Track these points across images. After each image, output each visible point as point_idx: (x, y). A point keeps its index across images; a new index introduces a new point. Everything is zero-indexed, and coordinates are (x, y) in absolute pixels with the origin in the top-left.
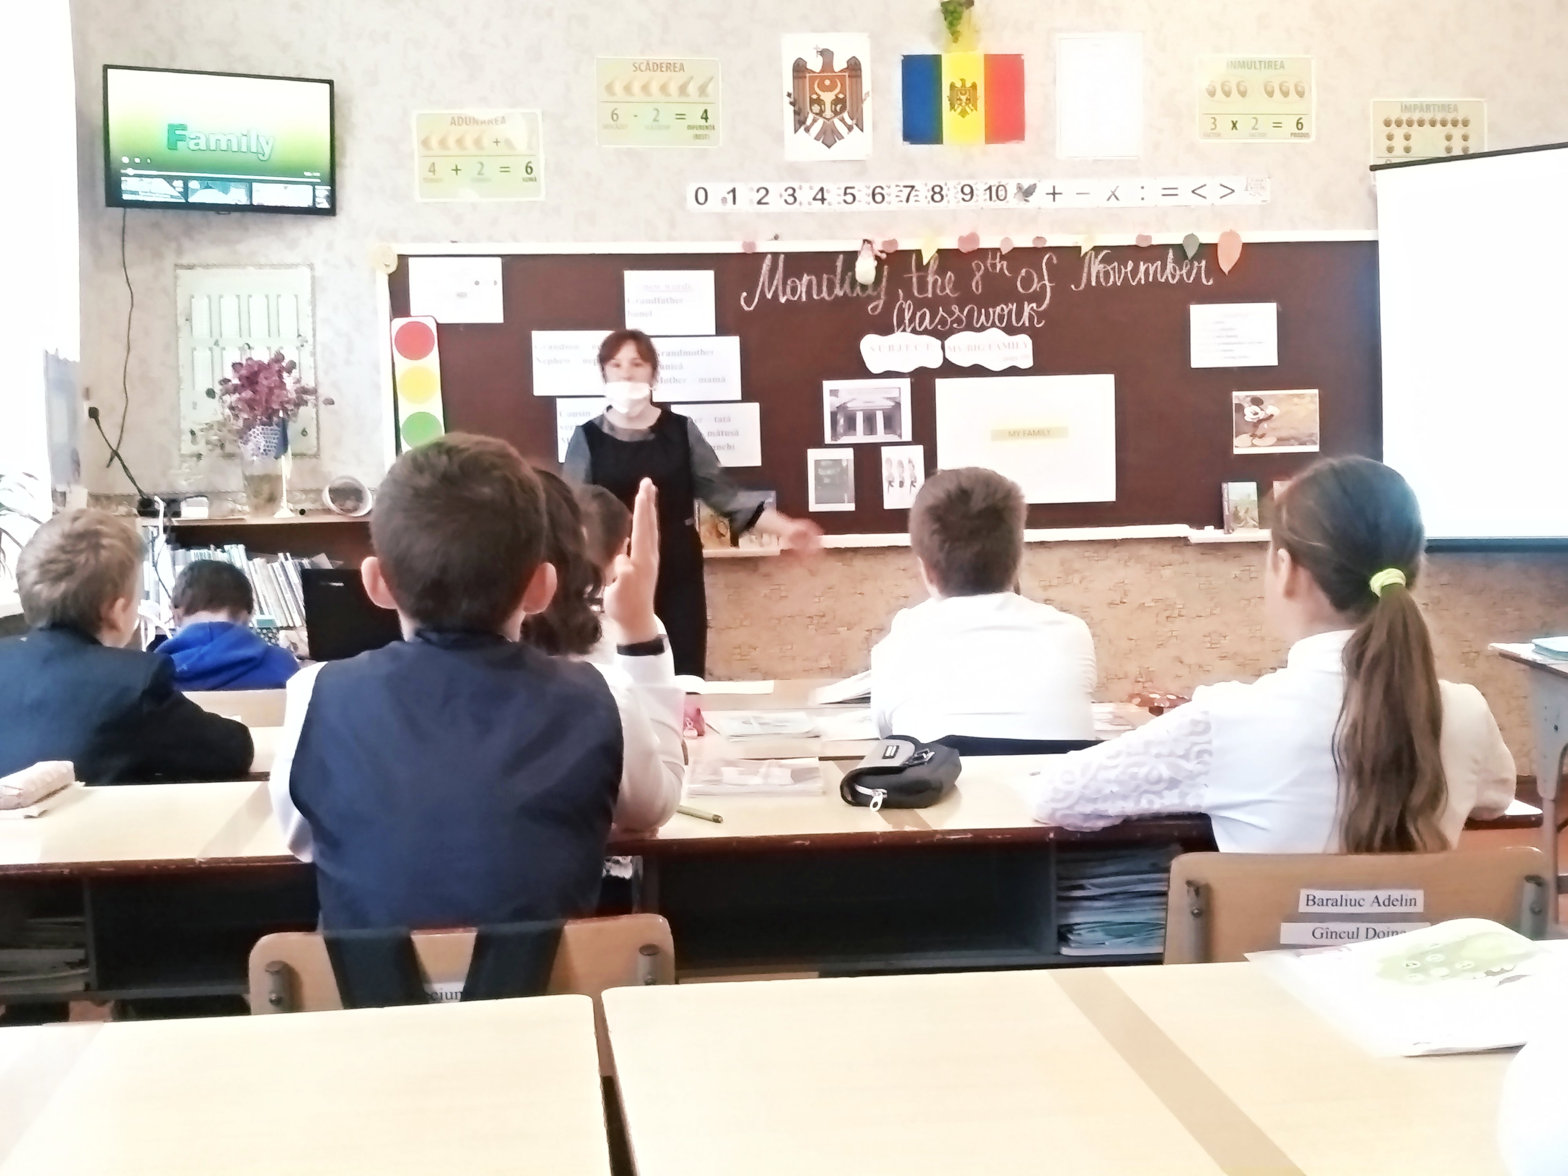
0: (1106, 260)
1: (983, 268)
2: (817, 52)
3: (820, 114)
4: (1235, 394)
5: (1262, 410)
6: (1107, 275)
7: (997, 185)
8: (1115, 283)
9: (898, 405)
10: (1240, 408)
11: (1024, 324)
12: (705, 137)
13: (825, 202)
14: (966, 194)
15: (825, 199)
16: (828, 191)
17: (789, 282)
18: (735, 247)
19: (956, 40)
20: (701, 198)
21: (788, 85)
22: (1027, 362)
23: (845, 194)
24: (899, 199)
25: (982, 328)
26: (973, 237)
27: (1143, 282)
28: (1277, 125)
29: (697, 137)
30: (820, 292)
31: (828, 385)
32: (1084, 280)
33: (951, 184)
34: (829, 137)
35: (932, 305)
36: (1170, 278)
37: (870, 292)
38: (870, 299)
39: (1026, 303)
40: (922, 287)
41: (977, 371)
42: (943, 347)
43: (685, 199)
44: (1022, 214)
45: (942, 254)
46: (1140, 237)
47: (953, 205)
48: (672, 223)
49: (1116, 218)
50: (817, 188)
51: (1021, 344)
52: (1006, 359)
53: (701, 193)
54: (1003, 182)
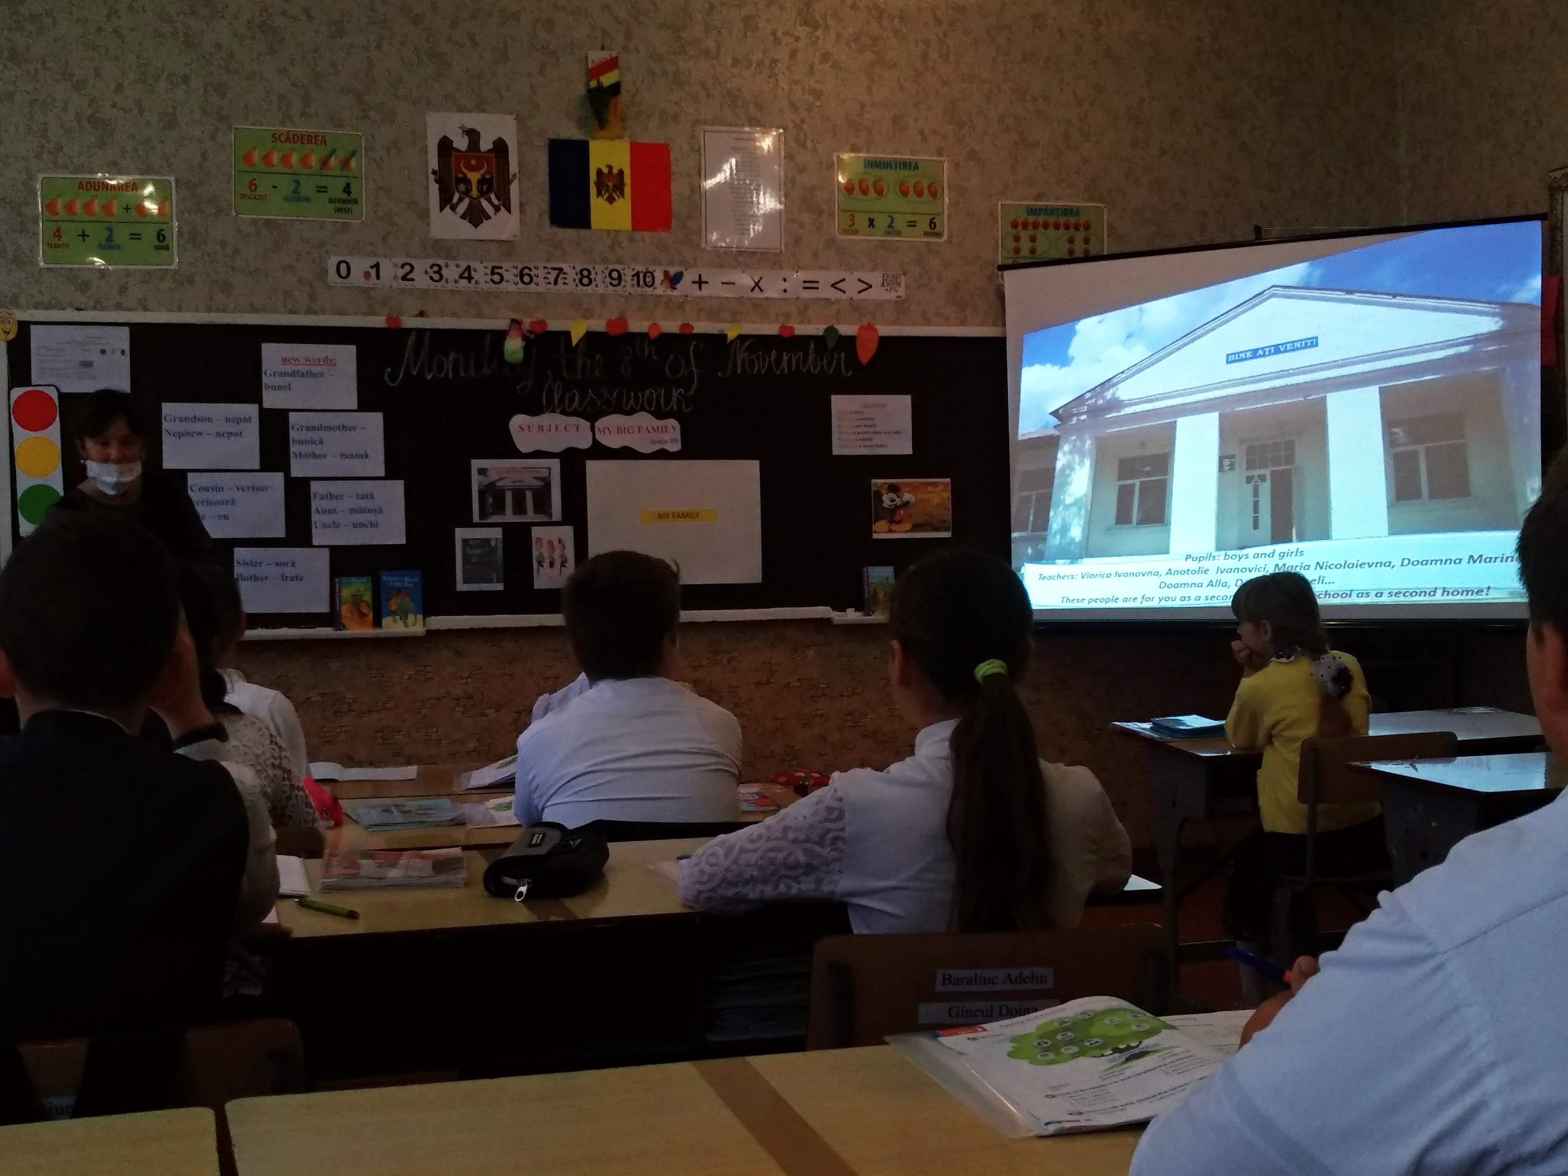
0: (751, 350)
1: (631, 353)
2: (463, 131)
3: (467, 193)
4: (874, 481)
5: (898, 497)
6: (752, 364)
7: (645, 271)
8: (759, 370)
9: (548, 485)
10: (879, 495)
11: (672, 407)
12: (348, 211)
13: (473, 281)
14: (615, 279)
15: (473, 278)
16: (475, 271)
17: (435, 359)
18: (378, 321)
19: (602, 126)
20: (344, 272)
21: (433, 163)
22: (676, 447)
23: (493, 273)
24: (547, 281)
25: (631, 412)
26: (622, 321)
27: (786, 371)
28: (912, 224)
29: (338, 210)
30: (467, 369)
31: (476, 464)
32: (730, 367)
33: (600, 267)
34: (476, 216)
35: (582, 386)
36: (812, 369)
37: (519, 370)
38: (519, 378)
39: (674, 390)
40: (572, 369)
41: (627, 453)
42: (593, 429)
43: (326, 271)
44: (670, 299)
45: (590, 336)
46: (783, 327)
47: (601, 290)
48: (313, 297)
49: (761, 308)
50: (463, 265)
51: (670, 428)
52: (654, 442)
53: (343, 267)
54: (650, 269)
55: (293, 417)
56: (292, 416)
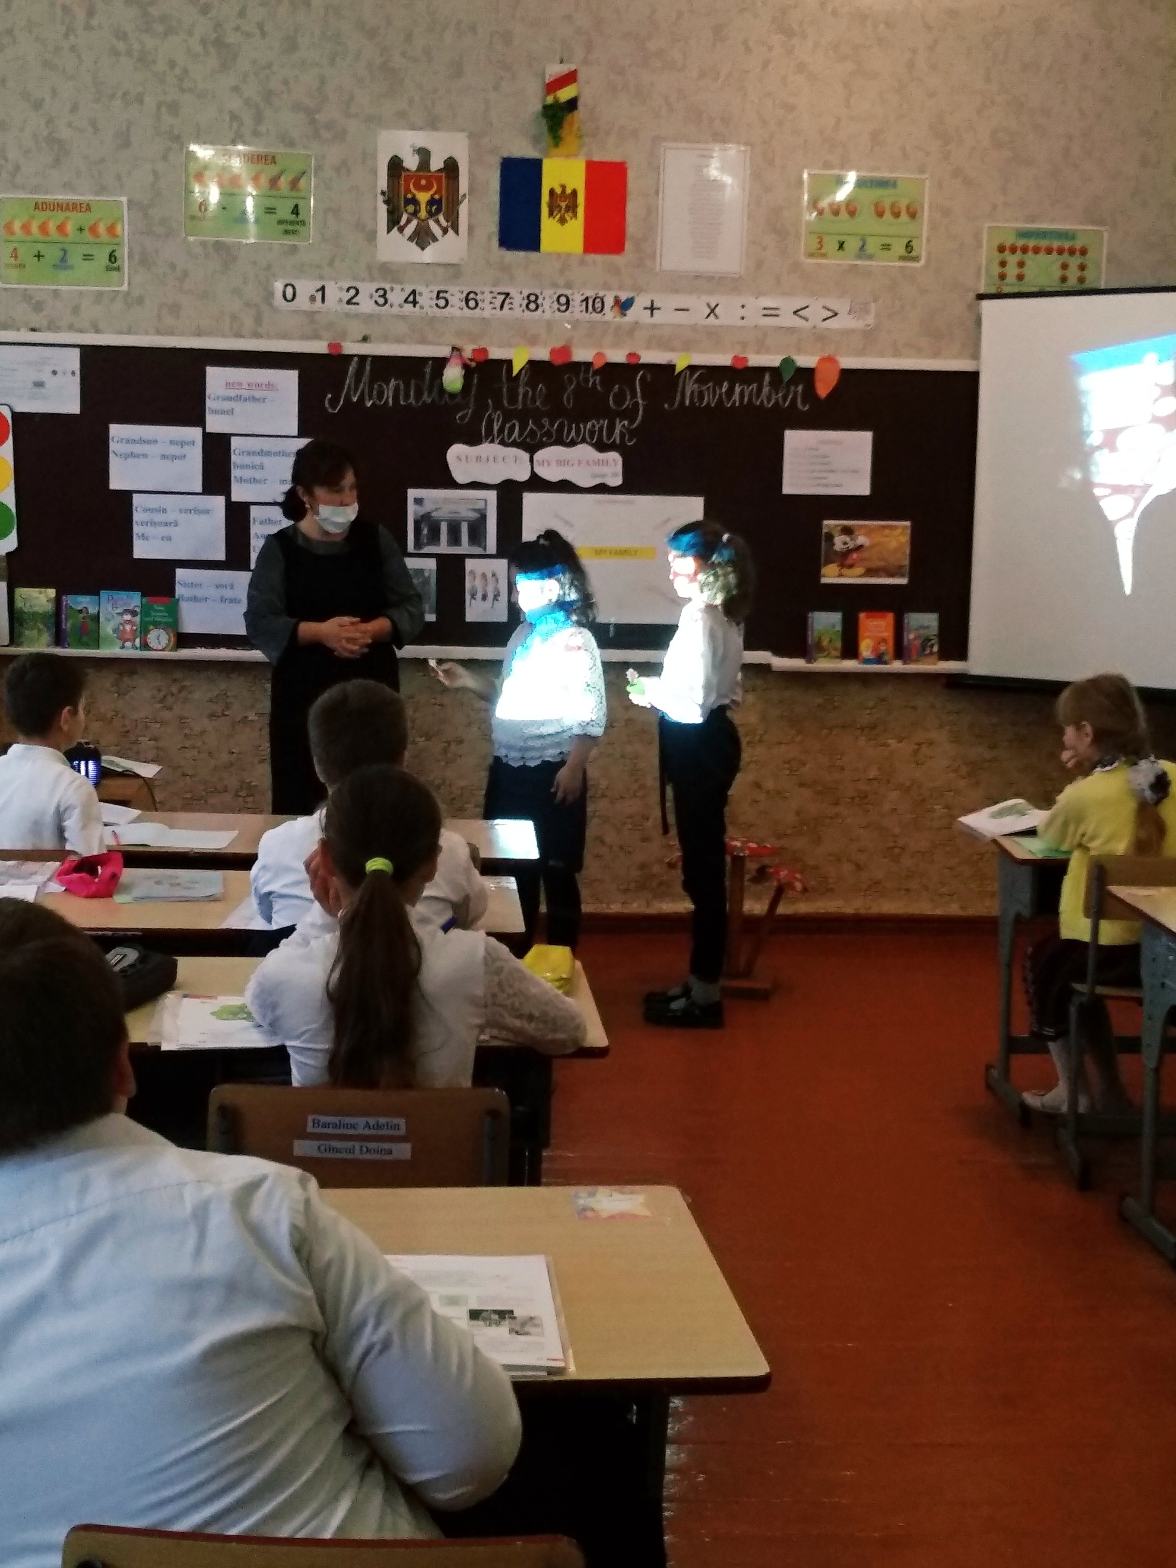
0: (701, 381)
1: (575, 382)
2: (414, 151)
3: (415, 214)
4: (826, 522)
5: (852, 540)
6: (701, 395)
7: (595, 296)
8: (708, 404)
9: (483, 517)
10: (830, 537)
11: (615, 440)
12: (294, 232)
13: (417, 306)
14: (564, 305)
15: (418, 302)
16: (421, 294)
17: (376, 386)
18: (320, 347)
19: (557, 145)
20: (289, 295)
21: (383, 182)
22: (617, 481)
23: (438, 298)
24: (492, 306)
25: (572, 444)
26: (565, 350)
27: (737, 404)
28: (886, 247)
29: (287, 232)
30: (407, 396)
31: (412, 493)
32: (678, 399)
33: (548, 292)
34: (422, 238)
35: (523, 417)
36: (765, 402)
37: (458, 400)
38: (459, 407)
39: (618, 421)
40: (513, 399)
41: (565, 487)
42: (531, 460)
43: (271, 294)
44: (618, 328)
45: (533, 365)
46: (736, 358)
47: (548, 315)
48: (258, 320)
49: (714, 336)
50: (408, 290)
51: (611, 462)
52: (595, 476)
53: (289, 290)
54: (601, 294)
55: (235, 442)
56: (234, 440)
